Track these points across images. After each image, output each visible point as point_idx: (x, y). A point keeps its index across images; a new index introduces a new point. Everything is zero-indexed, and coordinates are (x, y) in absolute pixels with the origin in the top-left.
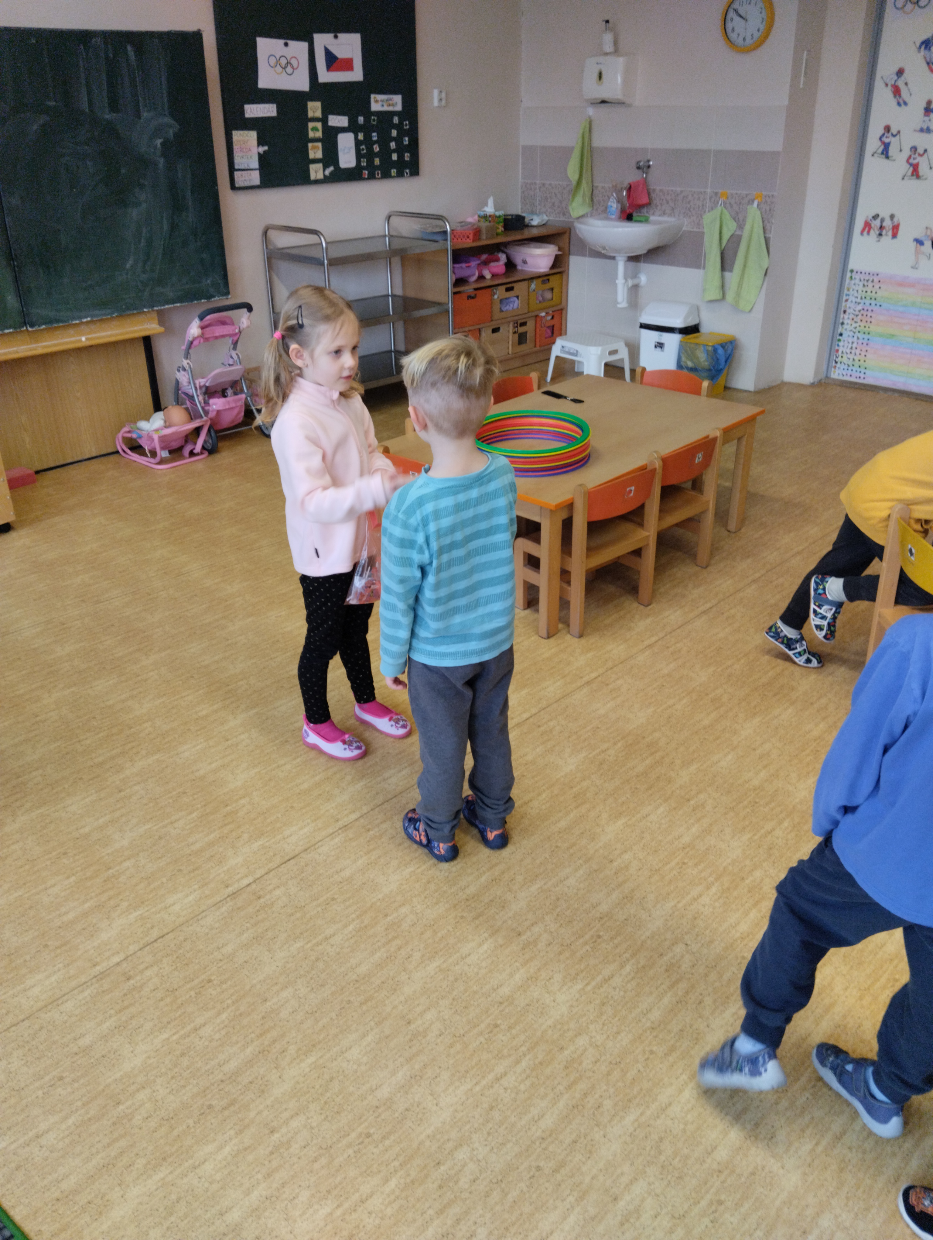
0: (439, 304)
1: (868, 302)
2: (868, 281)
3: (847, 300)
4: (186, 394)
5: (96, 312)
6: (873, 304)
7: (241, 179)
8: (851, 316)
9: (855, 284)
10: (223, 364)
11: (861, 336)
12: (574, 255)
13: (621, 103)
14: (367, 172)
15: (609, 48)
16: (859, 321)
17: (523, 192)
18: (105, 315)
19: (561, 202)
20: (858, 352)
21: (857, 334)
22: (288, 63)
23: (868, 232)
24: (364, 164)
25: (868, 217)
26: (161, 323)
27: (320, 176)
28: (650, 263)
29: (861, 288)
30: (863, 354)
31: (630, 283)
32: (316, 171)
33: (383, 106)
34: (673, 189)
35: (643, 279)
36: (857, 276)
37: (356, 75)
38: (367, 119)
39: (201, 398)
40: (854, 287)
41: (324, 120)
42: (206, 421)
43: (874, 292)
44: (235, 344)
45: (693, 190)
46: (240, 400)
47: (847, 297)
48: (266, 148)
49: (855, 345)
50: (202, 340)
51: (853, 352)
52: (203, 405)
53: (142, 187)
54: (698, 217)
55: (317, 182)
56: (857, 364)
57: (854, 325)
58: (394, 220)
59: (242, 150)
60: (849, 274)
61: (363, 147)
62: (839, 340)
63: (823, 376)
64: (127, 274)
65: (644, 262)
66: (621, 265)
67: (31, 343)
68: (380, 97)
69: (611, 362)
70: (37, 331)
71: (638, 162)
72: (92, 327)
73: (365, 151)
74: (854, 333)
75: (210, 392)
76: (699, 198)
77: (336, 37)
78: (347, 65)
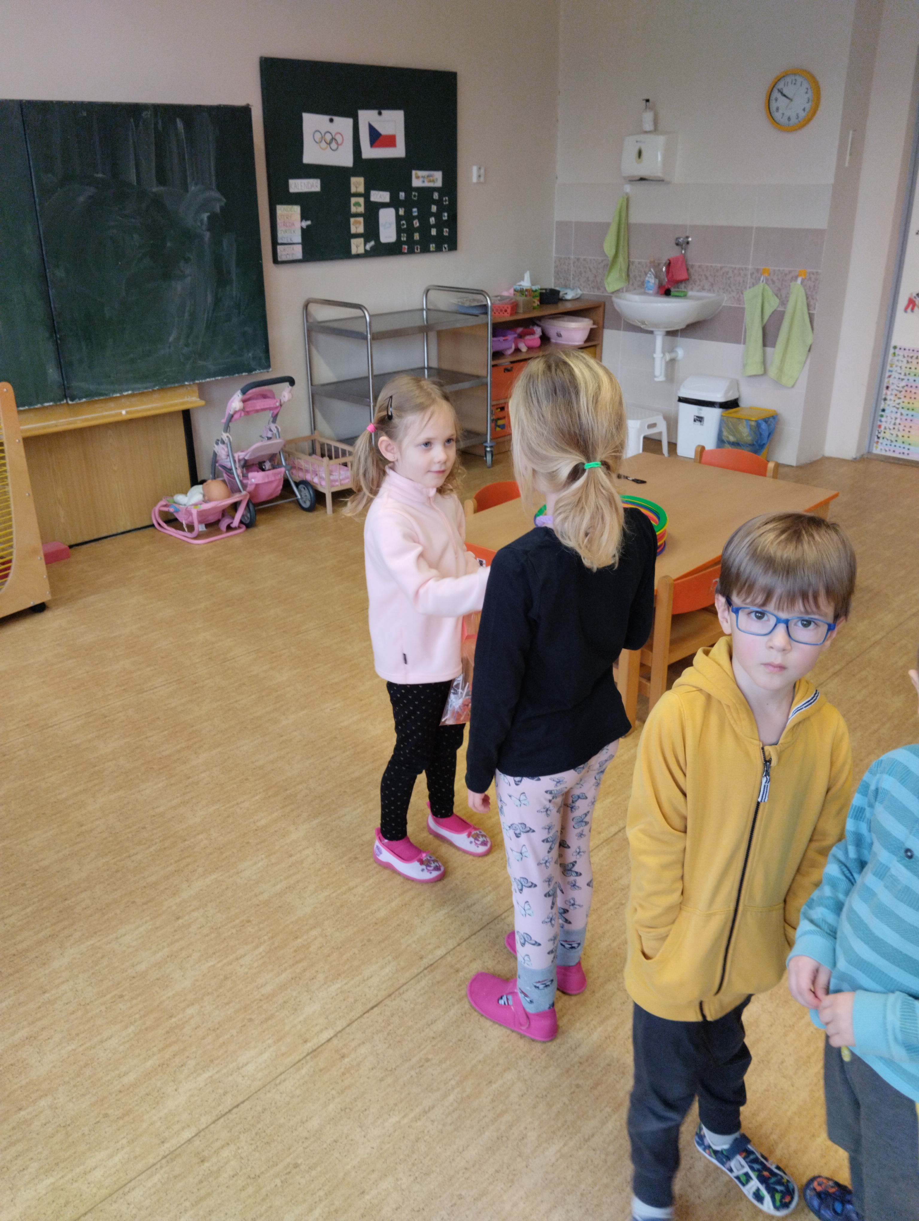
0: (478, 377)
1: (912, 378)
2: (912, 357)
3: (890, 376)
4: (224, 467)
5: (138, 386)
6: (917, 381)
7: (283, 253)
8: (895, 392)
9: (898, 361)
10: (261, 436)
11: (904, 412)
12: (608, 328)
13: (660, 181)
14: (406, 247)
15: (649, 126)
16: (902, 397)
17: (556, 267)
18: (146, 388)
19: (595, 277)
20: (901, 428)
21: (901, 410)
22: (333, 139)
23: (912, 310)
24: (404, 239)
25: (912, 294)
26: (202, 396)
27: (361, 250)
28: (687, 337)
29: (904, 364)
30: (907, 429)
31: (668, 357)
32: (357, 246)
33: (424, 182)
34: (714, 265)
35: (680, 353)
36: (901, 353)
37: (399, 151)
38: (408, 195)
39: (239, 471)
40: (897, 363)
41: (366, 196)
42: (246, 495)
43: (918, 368)
44: (275, 418)
45: (734, 266)
46: (280, 473)
47: (890, 373)
48: (309, 223)
49: (898, 421)
50: (243, 414)
51: (896, 427)
52: (241, 478)
53: (187, 260)
54: (738, 293)
55: (358, 256)
56: (900, 439)
57: (898, 401)
58: (431, 293)
59: (285, 224)
60: (892, 351)
61: (404, 222)
62: (882, 416)
63: (864, 451)
64: (170, 347)
65: (682, 336)
66: (659, 340)
67: (71, 417)
68: (421, 173)
69: (651, 435)
70: (77, 404)
71: (677, 239)
72: (134, 400)
73: (405, 226)
74: (898, 408)
75: (248, 466)
76: (740, 274)
77: (380, 114)
78: (390, 141)
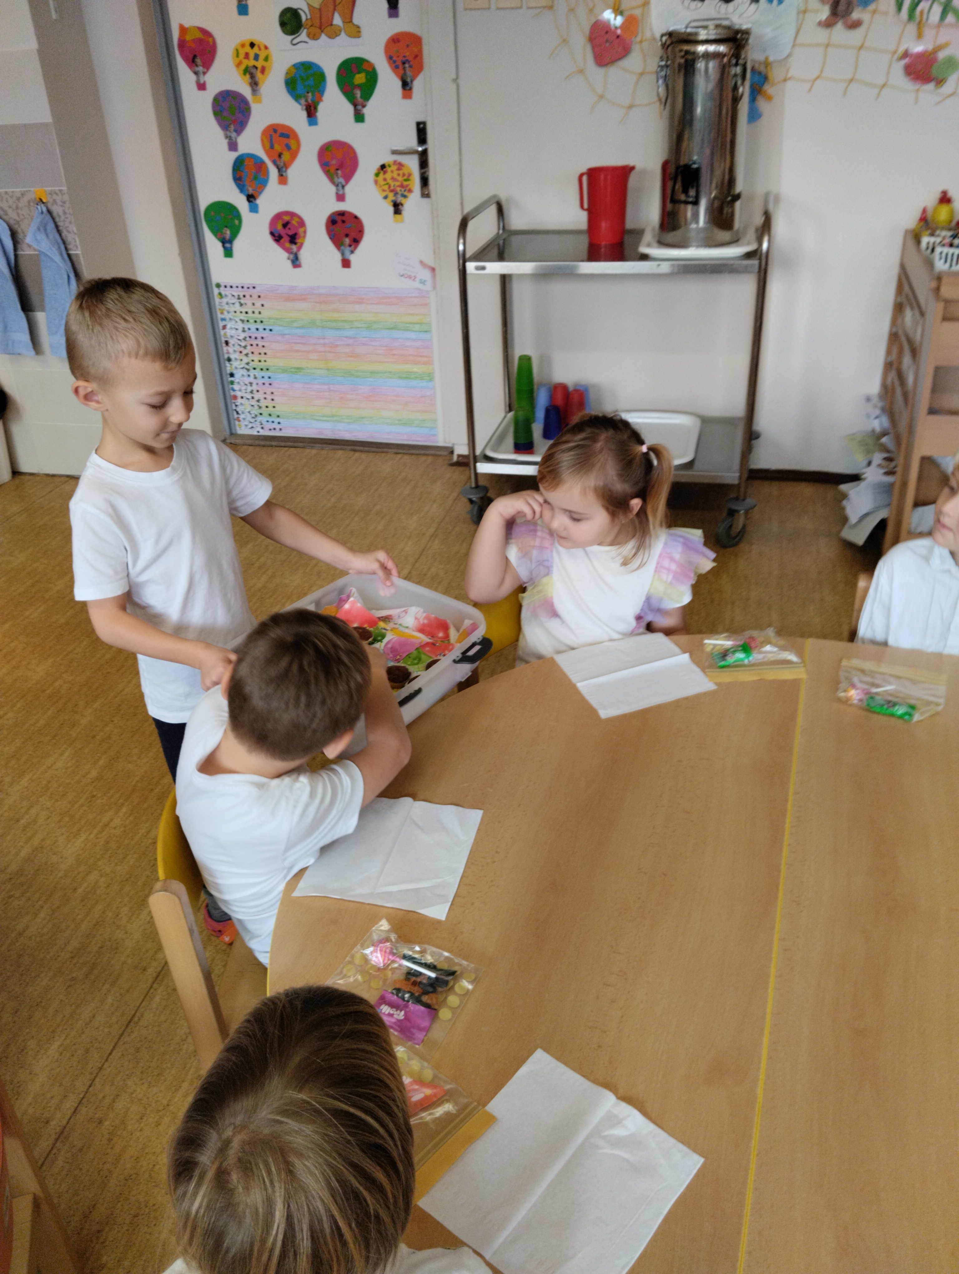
1: (253, 327)
2: (244, 297)
3: (224, 327)
6: (261, 329)
8: (237, 348)
9: (227, 304)
11: (258, 373)
16: (249, 354)
20: (261, 396)
21: (253, 372)
29: (237, 307)
30: (269, 397)
36: (228, 292)
40: (227, 307)
43: (257, 312)
47: (223, 323)
49: (255, 387)
51: (255, 396)
56: (265, 411)
57: (246, 360)
60: (216, 291)
62: (232, 383)
63: (225, 434)
74: (248, 370)
